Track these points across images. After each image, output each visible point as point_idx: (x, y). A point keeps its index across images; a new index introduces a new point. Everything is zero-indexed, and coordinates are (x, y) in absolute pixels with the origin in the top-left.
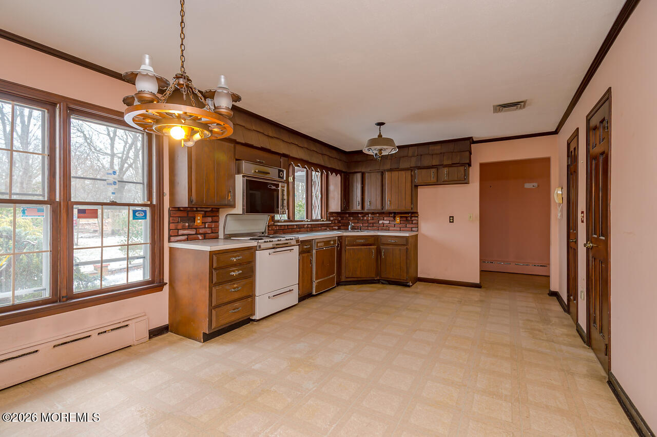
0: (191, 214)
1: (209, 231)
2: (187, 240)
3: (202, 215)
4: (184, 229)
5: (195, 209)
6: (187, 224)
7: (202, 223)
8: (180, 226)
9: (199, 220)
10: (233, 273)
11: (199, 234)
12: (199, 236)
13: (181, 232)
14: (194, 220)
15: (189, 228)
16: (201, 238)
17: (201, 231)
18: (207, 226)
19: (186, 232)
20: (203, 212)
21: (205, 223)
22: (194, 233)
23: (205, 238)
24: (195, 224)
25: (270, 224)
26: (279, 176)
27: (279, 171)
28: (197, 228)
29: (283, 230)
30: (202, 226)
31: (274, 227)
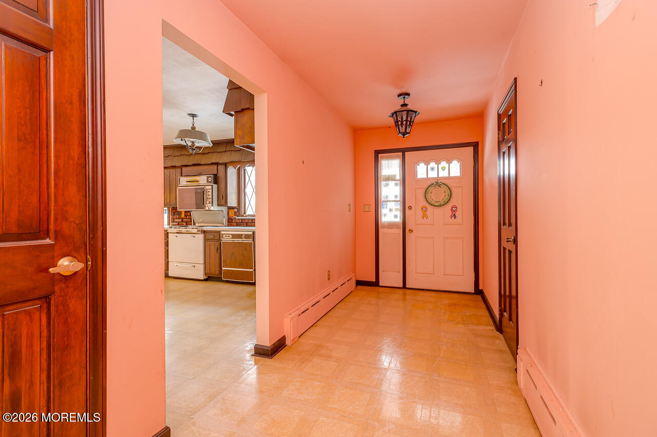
4: (176, 218)
6: (178, 216)
7: (185, 215)
8: (175, 217)
12: (184, 223)
13: (175, 220)
17: (185, 220)
18: (187, 217)
19: (177, 220)
22: (180, 221)
24: (182, 216)
25: (233, 218)
26: (208, 182)
27: (208, 178)
28: (182, 219)
29: (247, 223)
30: (185, 218)
31: (237, 221)
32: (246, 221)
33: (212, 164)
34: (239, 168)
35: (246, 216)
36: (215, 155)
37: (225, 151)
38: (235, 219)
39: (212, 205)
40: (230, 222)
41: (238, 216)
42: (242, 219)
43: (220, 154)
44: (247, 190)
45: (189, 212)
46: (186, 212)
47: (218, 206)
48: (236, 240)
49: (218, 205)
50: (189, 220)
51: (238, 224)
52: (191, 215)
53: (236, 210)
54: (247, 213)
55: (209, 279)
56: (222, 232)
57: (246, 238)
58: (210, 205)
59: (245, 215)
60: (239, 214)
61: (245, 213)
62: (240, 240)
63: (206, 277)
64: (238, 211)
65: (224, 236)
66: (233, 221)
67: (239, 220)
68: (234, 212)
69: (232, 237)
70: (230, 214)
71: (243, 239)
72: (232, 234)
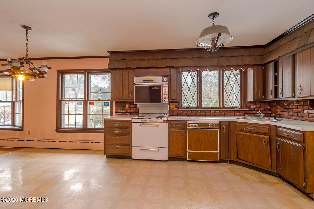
0: (123, 104)
1: (132, 111)
2: (122, 114)
3: (128, 104)
4: (120, 110)
5: (125, 102)
6: (122, 108)
7: (129, 107)
8: (119, 109)
9: (127, 106)
10: (115, 131)
12: (127, 113)
13: (119, 111)
14: (125, 106)
15: (123, 109)
16: (128, 114)
17: (129, 111)
18: (131, 109)
19: (121, 111)
20: (129, 103)
21: (131, 108)
22: (125, 112)
23: (130, 114)
24: (126, 108)
25: (174, 109)
26: (163, 81)
27: (163, 78)
28: (126, 110)
29: (186, 113)
30: (129, 109)
31: (178, 111)
37: (178, 58)
38: (176, 110)
42: (182, 110)
43: (173, 60)
45: (134, 104)
46: (130, 105)
49: (170, 100)
55: (171, 159)
56: (188, 122)
57: (212, 127)
58: (167, 100)
61: (181, 106)
62: (206, 128)
64: (178, 105)
65: (191, 125)
66: (174, 112)
67: (179, 111)
68: (176, 105)
69: (199, 126)
70: (172, 106)
71: (210, 127)
72: (198, 124)
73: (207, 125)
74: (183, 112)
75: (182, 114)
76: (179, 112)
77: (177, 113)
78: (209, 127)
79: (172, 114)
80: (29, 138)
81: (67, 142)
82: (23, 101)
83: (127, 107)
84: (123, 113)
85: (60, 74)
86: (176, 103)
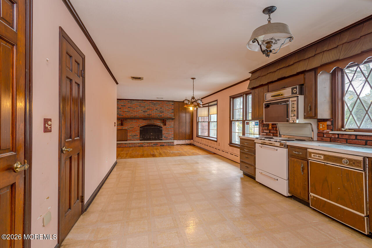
4: (265, 130)
6: (266, 128)
7: (272, 128)
8: (264, 128)
10: (245, 150)
11: (271, 133)
12: (271, 134)
13: (265, 131)
16: (272, 135)
17: (272, 131)
21: (274, 128)
22: (268, 132)
25: (325, 131)
26: (293, 93)
27: (292, 89)
28: (270, 130)
29: (347, 139)
30: (272, 129)
31: (331, 135)
32: (347, 137)
33: (298, 74)
34: (334, 71)
35: (345, 131)
36: (301, 64)
37: (315, 55)
38: (328, 133)
39: (298, 118)
40: (322, 137)
41: (332, 130)
42: (338, 134)
43: (307, 61)
44: (346, 98)
45: (275, 124)
46: (272, 124)
47: (304, 119)
48: (330, 164)
49: (305, 117)
50: (275, 132)
51: (333, 140)
52: (277, 127)
53: (329, 123)
54: (346, 127)
55: (293, 197)
56: (309, 150)
57: (349, 165)
58: (295, 118)
59: (343, 129)
60: (335, 127)
61: (343, 126)
62: (337, 165)
63: (289, 195)
64: (332, 124)
65: (313, 156)
66: (325, 136)
67: (333, 135)
68: (327, 125)
69: (325, 159)
70: (321, 127)
71: (344, 165)
72: (324, 155)
73: (339, 160)
74: (340, 137)
75: (338, 141)
76: (333, 137)
77: (331, 138)
78: (342, 164)
79: (322, 139)
80: (219, 148)
81: (233, 155)
82: (217, 122)
83: (270, 127)
84: (268, 134)
85: (232, 99)
86: (328, 122)
